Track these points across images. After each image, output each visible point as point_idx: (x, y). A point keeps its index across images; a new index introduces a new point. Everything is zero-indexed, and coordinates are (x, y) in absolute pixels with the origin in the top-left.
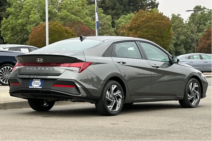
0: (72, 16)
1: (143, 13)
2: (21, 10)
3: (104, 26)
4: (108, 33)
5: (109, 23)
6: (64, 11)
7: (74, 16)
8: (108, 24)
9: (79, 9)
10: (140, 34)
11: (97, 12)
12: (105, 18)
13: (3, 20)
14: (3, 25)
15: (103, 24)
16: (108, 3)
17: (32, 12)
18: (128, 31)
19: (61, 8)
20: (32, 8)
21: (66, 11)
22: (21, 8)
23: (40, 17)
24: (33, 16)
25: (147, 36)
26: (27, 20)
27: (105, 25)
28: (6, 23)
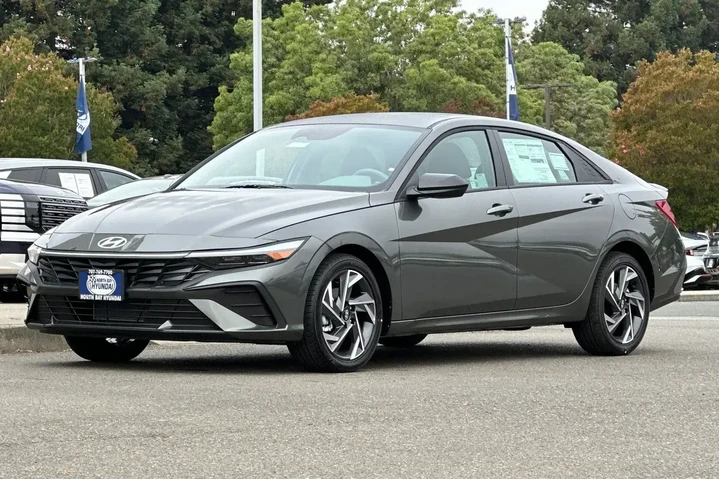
0: (456, 79)
1: (670, 64)
2: (280, 59)
3: (585, 117)
4: (600, 145)
5: (604, 107)
6: (427, 62)
7: (463, 79)
8: (600, 111)
9: (483, 54)
10: (655, 139)
11: (510, 62)
12: (592, 92)
13: (219, 94)
14: (218, 114)
15: (583, 112)
16: (627, 39)
17: (318, 65)
18: (617, 129)
19: (421, 52)
20: (318, 53)
21: (435, 61)
22: (280, 50)
23: (343, 85)
24: (318, 80)
25: (680, 146)
26: (300, 97)
27: (589, 115)
28: (230, 104)
